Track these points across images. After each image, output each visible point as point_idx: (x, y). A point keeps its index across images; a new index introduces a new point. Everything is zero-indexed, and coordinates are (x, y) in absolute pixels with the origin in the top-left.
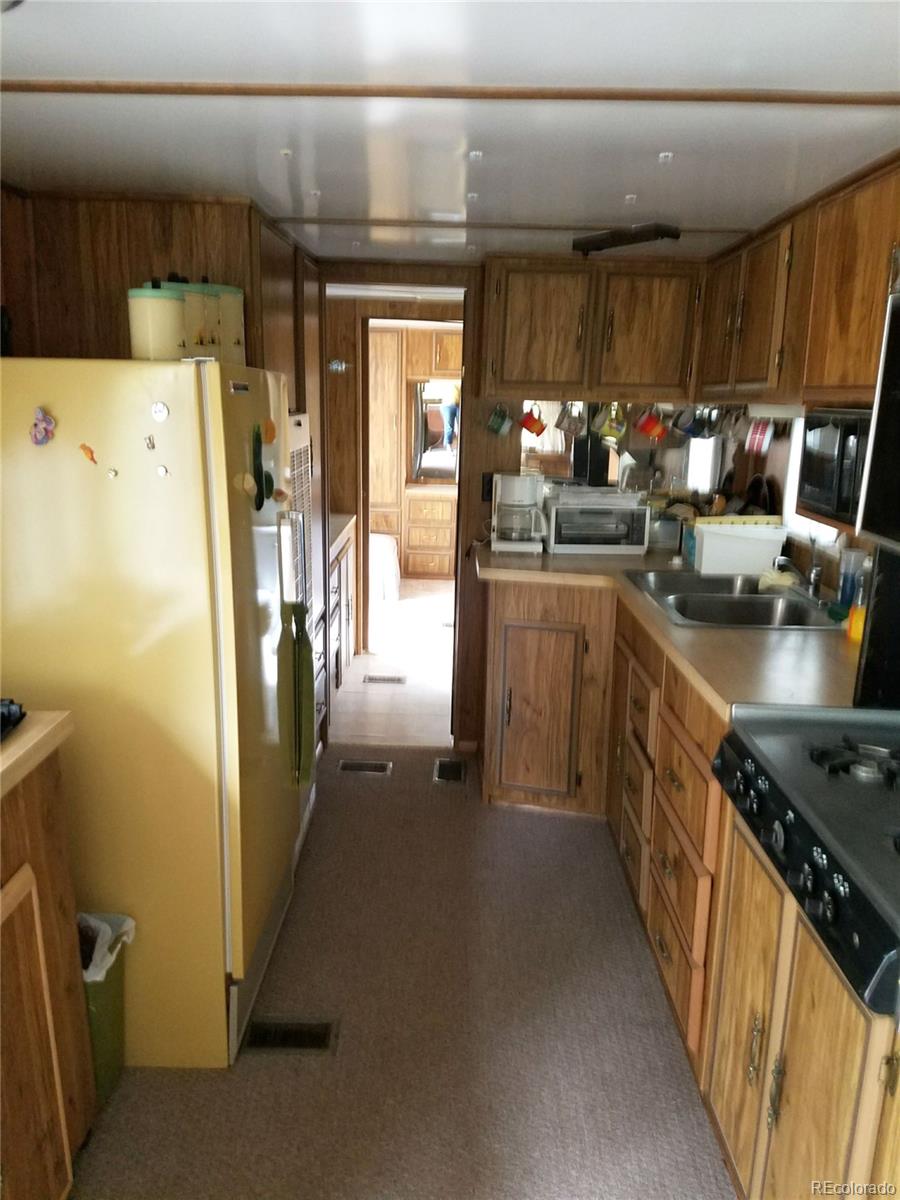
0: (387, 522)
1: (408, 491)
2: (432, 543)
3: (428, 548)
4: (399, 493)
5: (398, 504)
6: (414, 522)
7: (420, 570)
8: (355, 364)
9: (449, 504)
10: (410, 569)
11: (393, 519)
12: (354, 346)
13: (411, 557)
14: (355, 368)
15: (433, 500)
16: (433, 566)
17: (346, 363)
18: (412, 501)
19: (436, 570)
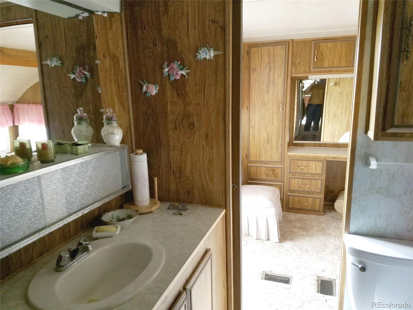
0: (274, 174)
1: (289, 154)
2: (307, 188)
3: (304, 192)
4: (283, 155)
5: (282, 161)
6: (294, 173)
7: (298, 207)
8: (225, 51)
9: (321, 163)
10: (290, 206)
11: (279, 172)
12: (224, 29)
13: (291, 197)
14: (225, 55)
15: (308, 159)
16: (308, 204)
17: (215, 50)
18: (293, 159)
19: (310, 208)
